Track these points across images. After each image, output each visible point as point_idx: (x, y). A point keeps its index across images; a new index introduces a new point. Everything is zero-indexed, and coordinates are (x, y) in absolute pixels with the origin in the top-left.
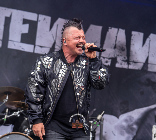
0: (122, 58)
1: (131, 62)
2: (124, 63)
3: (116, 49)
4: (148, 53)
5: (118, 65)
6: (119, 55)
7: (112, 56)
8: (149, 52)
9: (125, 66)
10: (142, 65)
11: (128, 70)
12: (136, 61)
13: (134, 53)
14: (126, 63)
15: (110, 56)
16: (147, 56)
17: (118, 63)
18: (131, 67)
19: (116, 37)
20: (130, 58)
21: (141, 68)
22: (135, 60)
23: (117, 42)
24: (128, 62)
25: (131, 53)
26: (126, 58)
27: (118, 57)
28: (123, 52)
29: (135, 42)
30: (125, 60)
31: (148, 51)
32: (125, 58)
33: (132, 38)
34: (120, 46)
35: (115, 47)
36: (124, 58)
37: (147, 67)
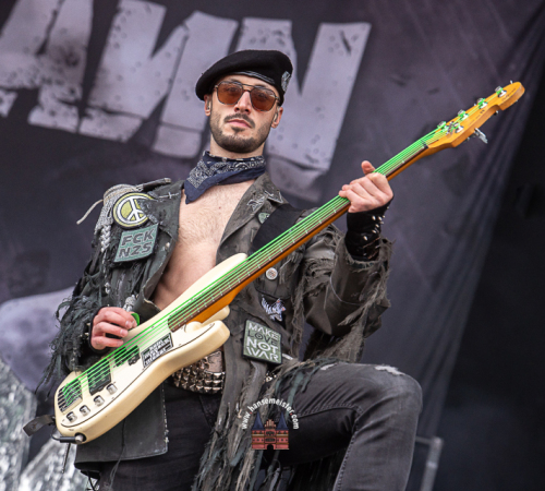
0: (61, 91)
1: (93, 108)
2: (64, 108)
3: (44, 59)
4: (166, 85)
5: (37, 117)
6: (49, 82)
7: (23, 81)
8: (171, 82)
9: (67, 121)
10: (136, 123)
11: (76, 138)
12: (115, 108)
13: (111, 78)
14: (74, 110)
15: (16, 83)
16: (163, 93)
17: (43, 109)
18: (90, 127)
19: (55, 14)
20: (95, 93)
21: (130, 135)
22: (112, 103)
23: (54, 33)
24: (82, 107)
25: (100, 75)
26: (79, 93)
27: (46, 86)
28: (69, 72)
29: (125, 36)
30: (72, 98)
31: (169, 76)
32: (72, 92)
33: (118, 21)
34: (61, 49)
35: (42, 50)
36: (66, 93)
37: (153, 137)
